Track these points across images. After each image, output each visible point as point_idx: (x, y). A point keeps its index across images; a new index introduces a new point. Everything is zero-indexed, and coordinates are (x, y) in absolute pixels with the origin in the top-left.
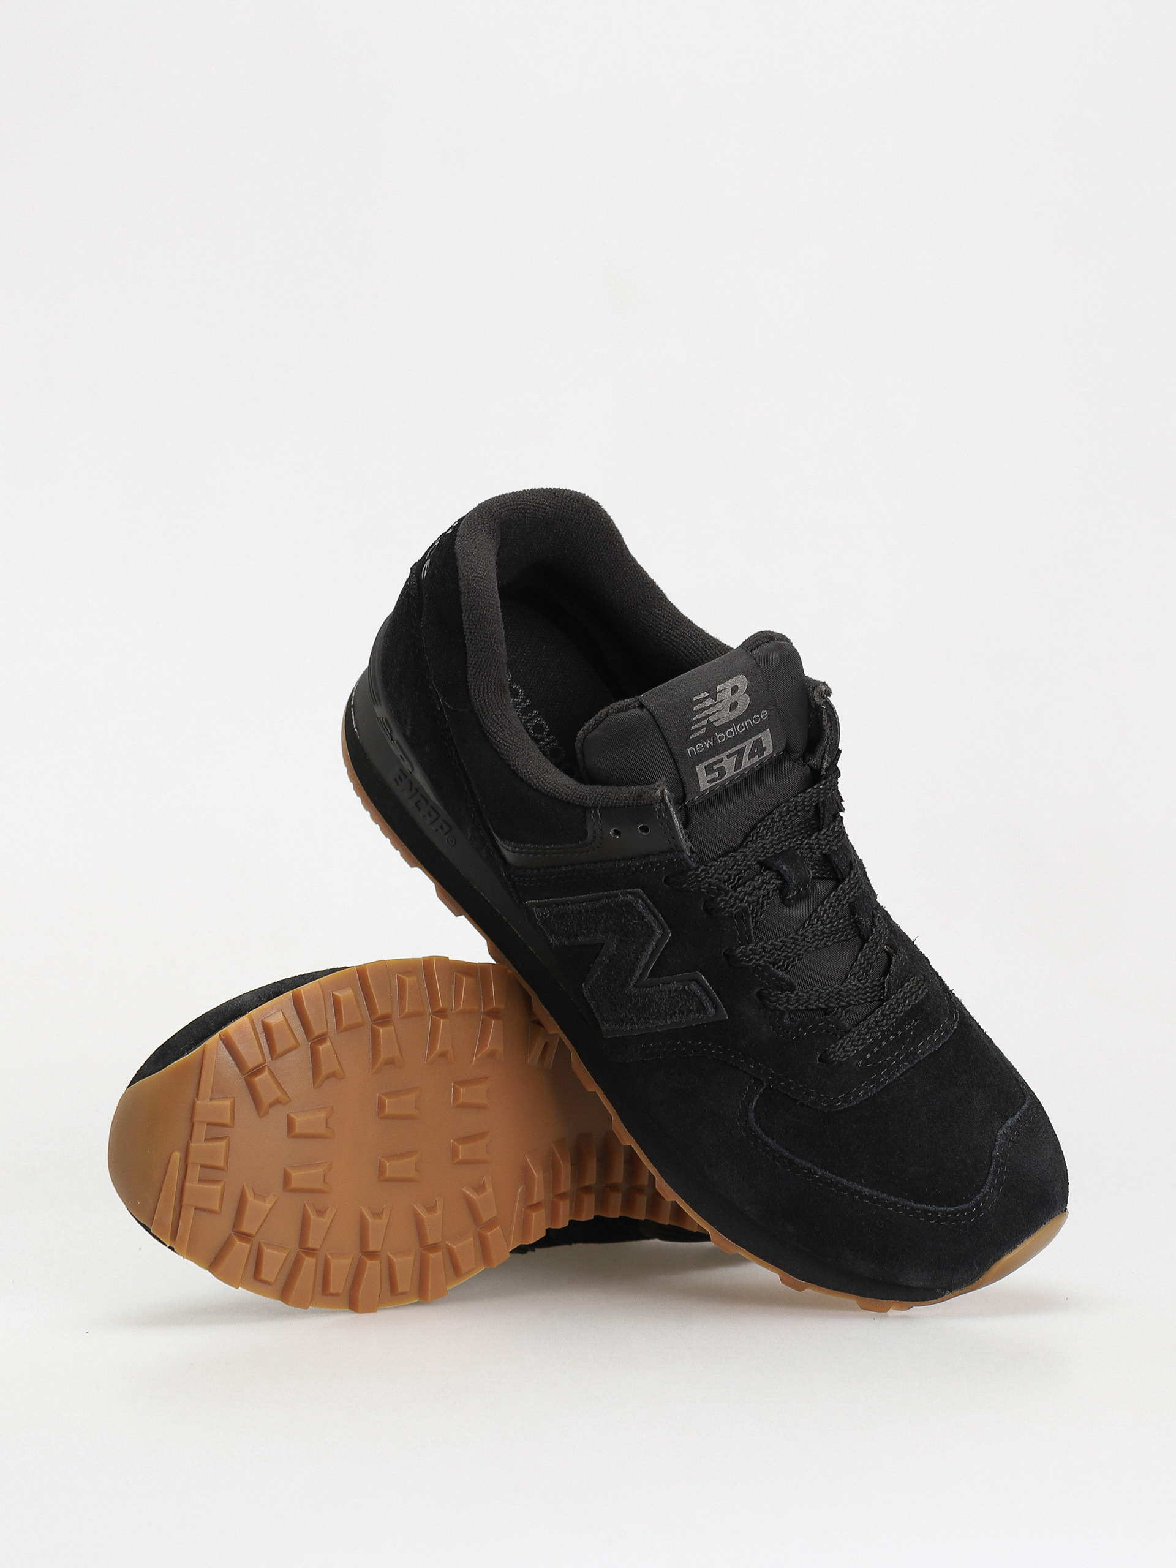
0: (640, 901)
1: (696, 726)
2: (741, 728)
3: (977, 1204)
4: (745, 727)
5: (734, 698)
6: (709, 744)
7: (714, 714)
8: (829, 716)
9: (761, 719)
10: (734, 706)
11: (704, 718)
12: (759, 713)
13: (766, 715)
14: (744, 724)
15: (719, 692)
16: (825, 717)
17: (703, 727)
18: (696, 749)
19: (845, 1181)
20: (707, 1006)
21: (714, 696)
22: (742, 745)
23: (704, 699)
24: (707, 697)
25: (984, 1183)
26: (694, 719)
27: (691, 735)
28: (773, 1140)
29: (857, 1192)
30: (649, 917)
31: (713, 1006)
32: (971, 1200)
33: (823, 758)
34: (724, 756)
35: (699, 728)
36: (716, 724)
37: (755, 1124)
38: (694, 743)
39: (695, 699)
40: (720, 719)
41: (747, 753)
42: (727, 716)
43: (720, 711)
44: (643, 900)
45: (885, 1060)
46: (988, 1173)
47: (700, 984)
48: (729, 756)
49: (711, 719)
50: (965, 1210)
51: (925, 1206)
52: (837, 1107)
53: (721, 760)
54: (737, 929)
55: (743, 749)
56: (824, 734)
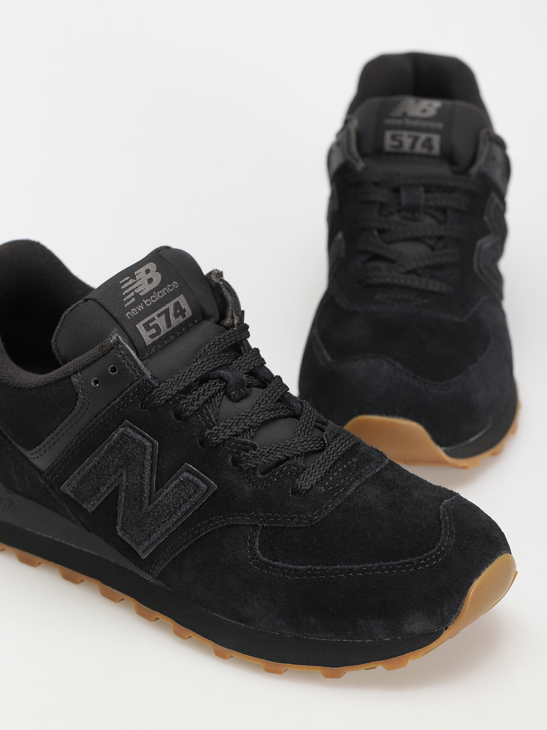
0: (129, 428)
1: (127, 298)
2: (161, 294)
3: (440, 548)
4: (164, 293)
5: (149, 276)
6: (141, 308)
7: (137, 287)
8: (227, 288)
9: (174, 288)
10: (150, 281)
11: (131, 292)
12: (171, 283)
13: (177, 285)
14: (162, 292)
15: (137, 275)
16: (224, 289)
17: (132, 297)
18: (132, 313)
19: (338, 567)
20: (200, 484)
21: (134, 277)
22: (166, 307)
23: (128, 281)
24: (129, 279)
25: (440, 535)
26: (124, 294)
27: (125, 304)
28: (278, 561)
29: (351, 570)
30: (139, 437)
31: (204, 483)
32: (434, 548)
33: (233, 318)
34: (155, 315)
35: (129, 299)
36: (141, 294)
37: (262, 557)
38: (129, 309)
39: (120, 282)
40: (143, 290)
41: (171, 313)
42: (148, 288)
43: (141, 285)
44: (131, 427)
45: (340, 483)
46: (441, 529)
47: (190, 471)
48: (159, 315)
49: (136, 291)
50: (432, 555)
51: (402, 561)
52: (315, 520)
53: (154, 319)
54: (202, 420)
55: (168, 310)
56: (228, 302)
